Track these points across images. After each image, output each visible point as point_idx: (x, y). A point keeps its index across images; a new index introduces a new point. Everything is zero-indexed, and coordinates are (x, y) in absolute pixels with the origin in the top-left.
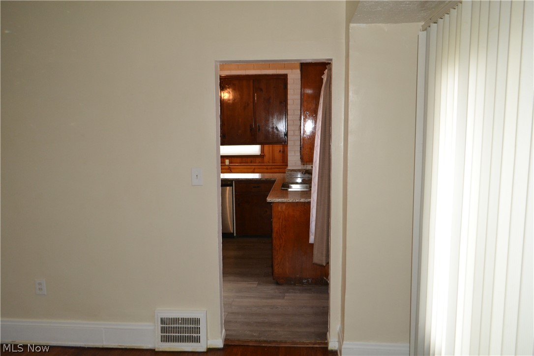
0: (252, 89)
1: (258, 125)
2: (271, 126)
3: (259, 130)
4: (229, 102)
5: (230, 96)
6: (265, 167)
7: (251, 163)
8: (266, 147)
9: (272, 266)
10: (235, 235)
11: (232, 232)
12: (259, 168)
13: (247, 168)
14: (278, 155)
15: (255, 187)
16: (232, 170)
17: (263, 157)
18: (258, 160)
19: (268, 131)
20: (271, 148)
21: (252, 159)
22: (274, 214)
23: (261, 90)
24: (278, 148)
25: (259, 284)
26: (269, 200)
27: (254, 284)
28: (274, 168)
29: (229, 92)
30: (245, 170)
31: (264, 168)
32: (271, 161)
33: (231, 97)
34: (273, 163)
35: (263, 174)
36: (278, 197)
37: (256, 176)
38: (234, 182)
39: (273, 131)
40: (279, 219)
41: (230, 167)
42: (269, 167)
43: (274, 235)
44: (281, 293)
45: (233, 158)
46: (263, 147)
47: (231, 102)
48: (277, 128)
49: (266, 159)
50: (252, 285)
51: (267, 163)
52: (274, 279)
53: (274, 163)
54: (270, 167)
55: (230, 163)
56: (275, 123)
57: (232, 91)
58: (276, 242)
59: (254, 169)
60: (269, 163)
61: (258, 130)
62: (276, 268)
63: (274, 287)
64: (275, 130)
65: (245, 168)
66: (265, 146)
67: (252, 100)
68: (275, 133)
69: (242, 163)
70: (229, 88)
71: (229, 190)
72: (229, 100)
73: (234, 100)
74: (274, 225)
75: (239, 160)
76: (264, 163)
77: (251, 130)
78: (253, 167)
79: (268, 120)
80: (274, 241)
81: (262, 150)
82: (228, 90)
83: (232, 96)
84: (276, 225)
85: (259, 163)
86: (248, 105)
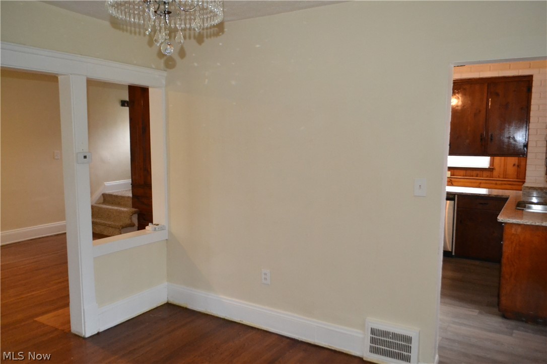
0: (485, 94)
1: (490, 134)
2: (506, 135)
3: (491, 139)
4: (457, 108)
5: (458, 102)
6: (494, 182)
7: (477, 176)
8: (497, 159)
9: (499, 296)
10: (453, 254)
11: (450, 250)
12: (486, 183)
13: (471, 182)
14: (511, 170)
15: (482, 204)
16: (454, 183)
17: (492, 171)
18: (485, 174)
19: (503, 142)
20: (503, 161)
21: (478, 172)
22: (505, 236)
23: (497, 94)
24: (512, 160)
25: (480, 313)
26: (500, 218)
27: (473, 311)
28: (505, 184)
29: (458, 98)
30: (468, 184)
31: (491, 183)
32: (502, 176)
33: (460, 103)
34: (504, 178)
35: (490, 190)
36: (512, 217)
37: (483, 191)
38: (456, 196)
39: (509, 141)
40: (512, 242)
41: (452, 179)
42: (498, 182)
43: (504, 260)
44: (507, 328)
45: (455, 170)
46: (493, 159)
47: (459, 108)
48: (514, 138)
49: (495, 173)
50: (471, 313)
51: (496, 178)
52: (499, 311)
53: (506, 178)
54: (500, 182)
55: (451, 175)
56: (511, 132)
57: (462, 96)
58: (505, 269)
59: (480, 183)
60: (499, 177)
61: (489, 140)
62: (503, 299)
63: (500, 320)
64: (512, 141)
65: (468, 182)
66: (495, 158)
67: (485, 106)
68: (511, 144)
69: (466, 176)
70: (458, 93)
71: (450, 205)
72: (457, 106)
73: (463, 106)
74: (505, 249)
75: (463, 172)
76: (492, 178)
77: (481, 139)
78: (480, 181)
79: (504, 129)
80: (504, 269)
81: (492, 163)
82: (457, 95)
83: (462, 102)
84: (508, 249)
85: (487, 177)
86: (480, 111)
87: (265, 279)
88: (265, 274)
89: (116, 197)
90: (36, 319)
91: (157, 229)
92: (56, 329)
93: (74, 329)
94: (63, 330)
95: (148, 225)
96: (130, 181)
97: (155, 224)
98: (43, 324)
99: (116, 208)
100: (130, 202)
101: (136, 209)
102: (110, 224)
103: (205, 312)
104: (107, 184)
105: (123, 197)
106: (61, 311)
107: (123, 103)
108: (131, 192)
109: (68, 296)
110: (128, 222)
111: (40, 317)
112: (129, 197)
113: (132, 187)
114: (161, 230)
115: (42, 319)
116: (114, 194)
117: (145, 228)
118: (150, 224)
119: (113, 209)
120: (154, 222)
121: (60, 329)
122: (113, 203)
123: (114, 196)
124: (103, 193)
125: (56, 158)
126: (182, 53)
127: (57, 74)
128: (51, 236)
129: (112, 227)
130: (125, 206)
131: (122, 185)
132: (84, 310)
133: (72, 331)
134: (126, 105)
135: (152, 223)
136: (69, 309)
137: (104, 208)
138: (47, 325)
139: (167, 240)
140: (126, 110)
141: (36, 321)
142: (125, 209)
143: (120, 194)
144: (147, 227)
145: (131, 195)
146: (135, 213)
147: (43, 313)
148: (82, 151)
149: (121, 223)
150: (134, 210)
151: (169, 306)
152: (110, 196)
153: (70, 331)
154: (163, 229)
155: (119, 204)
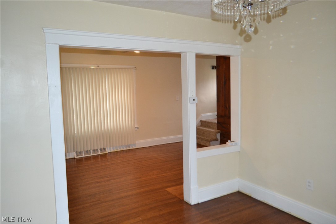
87: (309, 186)
88: (309, 182)
89: (208, 122)
90: (166, 189)
91: (233, 144)
92: (176, 197)
93: (185, 199)
94: (180, 198)
95: (228, 141)
96: (216, 113)
97: (232, 141)
98: (170, 193)
99: (208, 129)
100: (216, 126)
101: (220, 131)
102: (204, 139)
103: (263, 202)
104: (203, 115)
105: (212, 123)
106: (178, 187)
107: (213, 67)
108: (216, 120)
109: (182, 178)
110: (214, 137)
111: (168, 189)
112: (215, 123)
113: (217, 117)
114: (236, 145)
115: (170, 190)
116: (207, 121)
117: (226, 143)
118: (229, 141)
119: (206, 130)
120: (231, 140)
121: (178, 197)
122: (206, 126)
123: (207, 122)
124: (201, 120)
125: (177, 100)
126: (256, 31)
127: (180, 53)
128: (174, 143)
129: (205, 140)
130: (213, 128)
131: (211, 116)
132: (191, 188)
133: (184, 200)
134: (215, 68)
135: (230, 140)
136: (183, 186)
137: (202, 129)
138: (172, 194)
139: (239, 151)
140: (215, 71)
141: (166, 190)
142: (213, 130)
143: (210, 121)
144: (227, 143)
145: (216, 122)
146: (218, 133)
147: (169, 187)
148: (192, 96)
149: (210, 139)
150: (218, 131)
151: (239, 193)
152: (205, 122)
153: (183, 199)
154: (237, 145)
155: (209, 127)
